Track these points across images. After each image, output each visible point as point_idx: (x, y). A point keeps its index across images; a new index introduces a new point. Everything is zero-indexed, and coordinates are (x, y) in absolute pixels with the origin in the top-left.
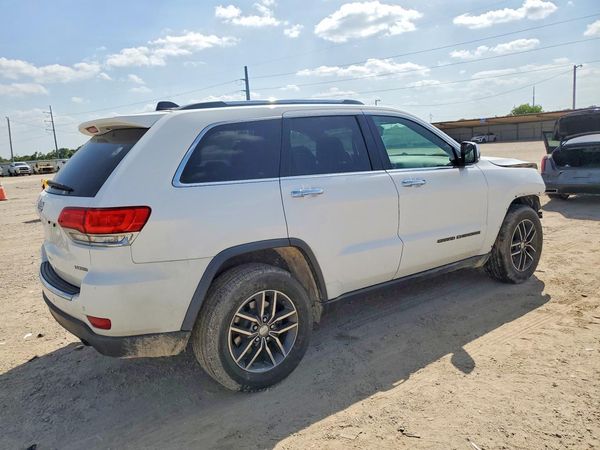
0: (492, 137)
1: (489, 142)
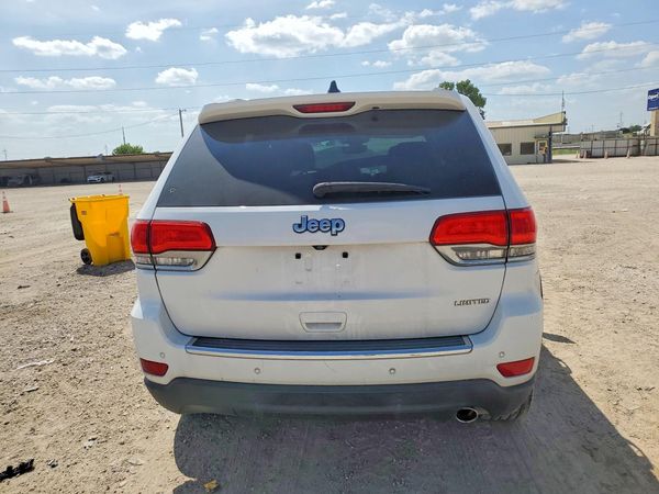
0: (110, 177)
1: (108, 182)
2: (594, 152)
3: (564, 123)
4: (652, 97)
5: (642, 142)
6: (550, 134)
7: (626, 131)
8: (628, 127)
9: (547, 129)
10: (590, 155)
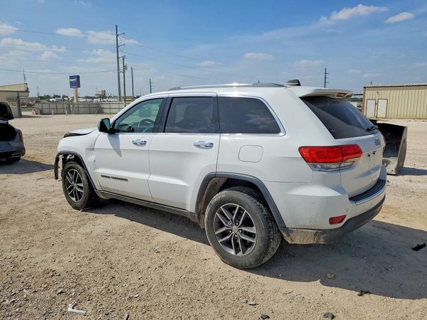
2: (45, 111)
3: (27, 91)
4: (72, 80)
5: (71, 106)
6: (18, 97)
7: (42, 98)
8: (42, 95)
9: (16, 94)
10: (42, 113)
